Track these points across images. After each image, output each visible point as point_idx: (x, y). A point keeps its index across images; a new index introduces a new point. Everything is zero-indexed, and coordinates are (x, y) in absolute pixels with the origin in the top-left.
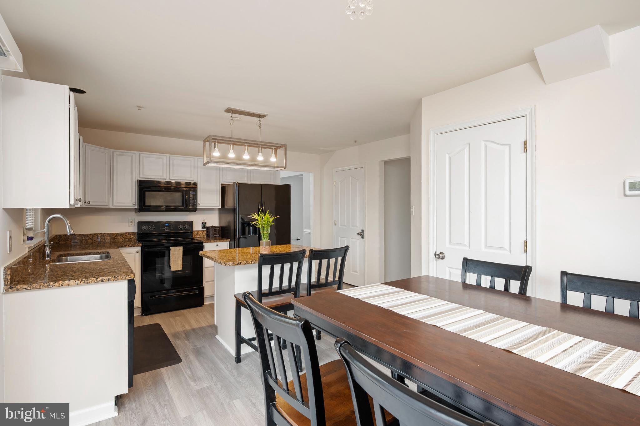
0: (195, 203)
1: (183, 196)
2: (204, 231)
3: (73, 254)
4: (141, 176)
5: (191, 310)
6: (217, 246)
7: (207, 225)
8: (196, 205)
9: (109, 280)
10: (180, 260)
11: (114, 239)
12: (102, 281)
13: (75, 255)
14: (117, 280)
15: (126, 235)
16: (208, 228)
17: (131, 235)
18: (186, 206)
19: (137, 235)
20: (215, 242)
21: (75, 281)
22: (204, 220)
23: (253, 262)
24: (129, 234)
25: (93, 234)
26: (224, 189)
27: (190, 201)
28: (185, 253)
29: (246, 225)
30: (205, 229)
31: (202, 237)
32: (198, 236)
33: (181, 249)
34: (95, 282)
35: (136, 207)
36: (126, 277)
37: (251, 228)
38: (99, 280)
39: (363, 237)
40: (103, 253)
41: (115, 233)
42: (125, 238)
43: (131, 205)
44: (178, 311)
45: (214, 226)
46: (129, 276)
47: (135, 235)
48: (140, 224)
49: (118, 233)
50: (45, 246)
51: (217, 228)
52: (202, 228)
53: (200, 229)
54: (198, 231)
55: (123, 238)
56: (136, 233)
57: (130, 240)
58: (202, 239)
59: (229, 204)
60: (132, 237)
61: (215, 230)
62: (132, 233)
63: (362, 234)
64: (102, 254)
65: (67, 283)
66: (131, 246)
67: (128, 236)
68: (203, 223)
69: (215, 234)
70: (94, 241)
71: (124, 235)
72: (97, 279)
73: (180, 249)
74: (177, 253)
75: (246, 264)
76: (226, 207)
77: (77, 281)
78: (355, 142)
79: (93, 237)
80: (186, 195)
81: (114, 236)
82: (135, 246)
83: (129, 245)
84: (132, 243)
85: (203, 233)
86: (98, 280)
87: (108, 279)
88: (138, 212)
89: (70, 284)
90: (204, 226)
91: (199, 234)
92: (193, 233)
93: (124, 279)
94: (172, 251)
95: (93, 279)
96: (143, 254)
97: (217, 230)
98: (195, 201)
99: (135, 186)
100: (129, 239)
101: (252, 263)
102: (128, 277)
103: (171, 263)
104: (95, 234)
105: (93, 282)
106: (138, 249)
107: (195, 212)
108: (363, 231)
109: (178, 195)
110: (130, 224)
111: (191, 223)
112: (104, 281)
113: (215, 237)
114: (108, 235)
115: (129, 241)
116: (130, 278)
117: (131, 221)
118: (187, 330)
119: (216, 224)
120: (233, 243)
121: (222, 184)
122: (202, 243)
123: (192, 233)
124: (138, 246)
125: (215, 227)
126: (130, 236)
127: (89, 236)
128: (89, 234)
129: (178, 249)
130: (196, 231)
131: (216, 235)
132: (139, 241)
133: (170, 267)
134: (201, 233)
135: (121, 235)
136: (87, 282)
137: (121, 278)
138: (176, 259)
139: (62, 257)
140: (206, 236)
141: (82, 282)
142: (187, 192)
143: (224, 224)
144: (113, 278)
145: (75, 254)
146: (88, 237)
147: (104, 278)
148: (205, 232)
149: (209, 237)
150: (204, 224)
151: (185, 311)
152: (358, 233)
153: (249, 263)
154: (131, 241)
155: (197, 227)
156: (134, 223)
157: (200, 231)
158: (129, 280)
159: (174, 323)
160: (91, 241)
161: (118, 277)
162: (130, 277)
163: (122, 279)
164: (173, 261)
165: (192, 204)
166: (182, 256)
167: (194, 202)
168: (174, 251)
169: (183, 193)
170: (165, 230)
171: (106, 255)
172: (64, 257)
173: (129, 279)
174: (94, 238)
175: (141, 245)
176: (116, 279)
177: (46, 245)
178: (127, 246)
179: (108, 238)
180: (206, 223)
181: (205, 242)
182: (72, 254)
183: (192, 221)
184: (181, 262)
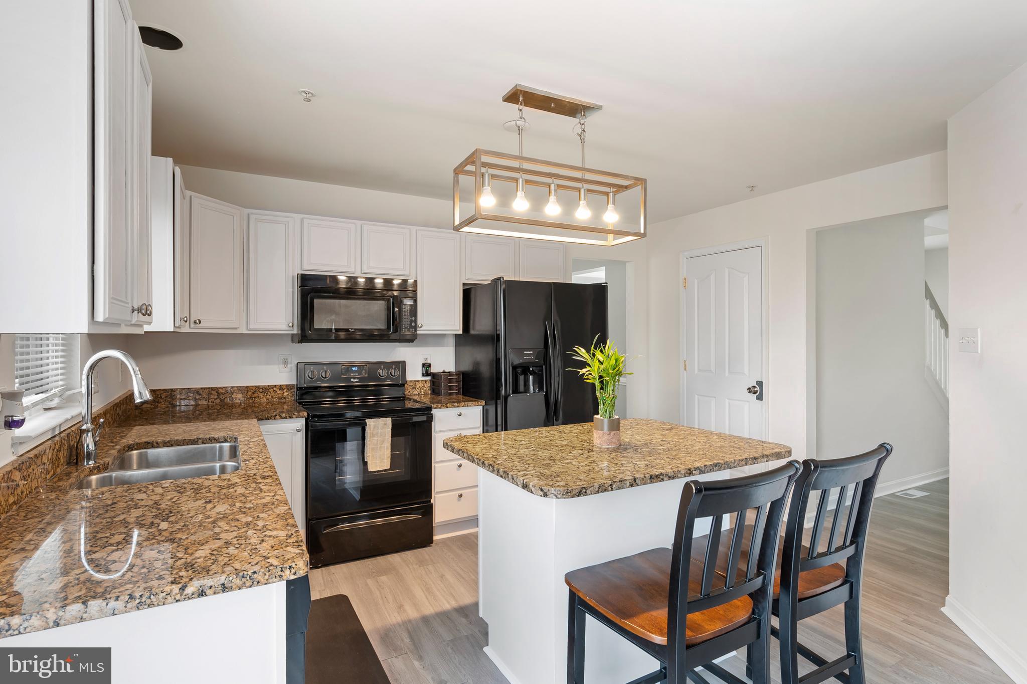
0: (413, 324)
1: (388, 309)
2: (426, 381)
3: (157, 443)
4: (306, 267)
5: (409, 555)
6: (460, 415)
7: (434, 369)
8: (416, 327)
9: (224, 588)
10: (387, 448)
11: (251, 398)
12: (202, 594)
13: (161, 445)
14: (251, 587)
15: (274, 390)
16: (434, 375)
17: (285, 390)
18: (396, 331)
19: (297, 390)
20: (454, 407)
21: (104, 604)
22: (426, 359)
23: (614, 486)
24: (281, 387)
25: (209, 388)
26: (468, 293)
27: (404, 320)
28: (396, 431)
29: (519, 371)
30: (429, 378)
31: (422, 393)
32: (415, 392)
33: (388, 422)
34: (177, 601)
35: (295, 332)
36: (280, 573)
37: (531, 377)
38: (189, 590)
39: (760, 398)
40: (226, 441)
41: (253, 386)
42: (272, 397)
43: (284, 327)
44: (382, 557)
45: (447, 371)
46: (290, 567)
47: (292, 391)
48: (301, 368)
49: (258, 387)
50: (82, 432)
51: (453, 375)
52: (423, 375)
53: (419, 377)
54: (415, 381)
55: (268, 396)
56: (293, 386)
57: (282, 401)
58: (426, 400)
59: (482, 325)
60: (286, 394)
61: (450, 381)
62: (287, 386)
63: (757, 391)
64: (223, 442)
65: (74, 613)
66: (285, 418)
67: (279, 392)
68: (424, 365)
69: (450, 388)
70: (210, 403)
71: (270, 390)
72: (183, 589)
73: (385, 424)
74: (379, 431)
75: (598, 492)
76: (472, 332)
77: (113, 604)
78: (752, 190)
79: (210, 394)
80: (395, 305)
81: (250, 393)
82: (294, 416)
83: (281, 416)
84: (286, 407)
85: (424, 386)
86: (185, 592)
87: (223, 584)
88: (299, 343)
89: (85, 616)
90: (427, 371)
91: (418, 387)
92: (406, 385)
93: (274, 580)
94: (370, 428)
95: (171, 591)
96: (310, 434)
97: (454, 380)
98: (413, 319)
99: (293, 288)
100: (280, 399)
101: (612, 490)
102: (287, 572)
103: (368, 454)
104: (212, 389)
105: (170, 599)
106: (299, 423)
107: (413, 342)
108: (760, 384)
109: (378, 307)
110: (282, 366)
111: (401, 366)
112: (208, 592)
113: (450, 394)
114: (239, 390)
115: (280, 403)
116: (295, 574)
117: (285, 362)
118: (410, 621)
119: (450, 367)
120: (492, 409)
121: (464, 284)
122: (430, 409)
123: (403, 385)
124: (299, 417)
125: (450, 374)
126: (281, 392)
127: (201, 392)
128: (202, 388)
129: (383, 423)
130: (411, 381)
131: (453, 390)
132: (300, 403)
133: (367, 462)
134: (421, 385)
135: (266, 389)
136: (148, 601)
137: (267, 577)
138: (379, 446)
139: (132, 450)
140: (430, 392)
141: (129, 606)
142: (397, 302)
143: (466, 367)
144: (238, 582)
145: (161, 443)
146: (200, 395)
147: (208, 582)
148: (428, 384)
149: (438, 394)
150: (426, 366)
151: (395, 558)
152: (749, 389)
153: (605, 490)
154: (284, 403)
155: (414, 374)
156: (289, 366)
157: (418, 381)
158: (289, 583)
159: (378, 593)
160: (205, 403)
161: (255, 576)
162: (293, 571)
163: (270, 581)
164: (373, 449)
165: (406, 326)
166: (390, 439)
167: (411, 321)
168: (374, 428)
169: (388, 300)
170: (352, 380)
171: (232, 444)
172: (135, 450)
173: (292, 577)
174: (212, 396)
175: (306, 414)
176: (248, 584)
177: (84, 427)
178: (278, 417)
179: (240, 396)
180: (430, 366)
181: (436, 408)
182: (155, 444)
183: (404, 362)
184: (387, 453)
